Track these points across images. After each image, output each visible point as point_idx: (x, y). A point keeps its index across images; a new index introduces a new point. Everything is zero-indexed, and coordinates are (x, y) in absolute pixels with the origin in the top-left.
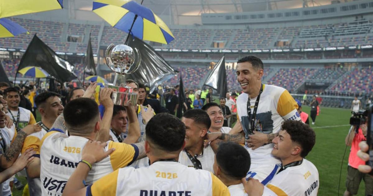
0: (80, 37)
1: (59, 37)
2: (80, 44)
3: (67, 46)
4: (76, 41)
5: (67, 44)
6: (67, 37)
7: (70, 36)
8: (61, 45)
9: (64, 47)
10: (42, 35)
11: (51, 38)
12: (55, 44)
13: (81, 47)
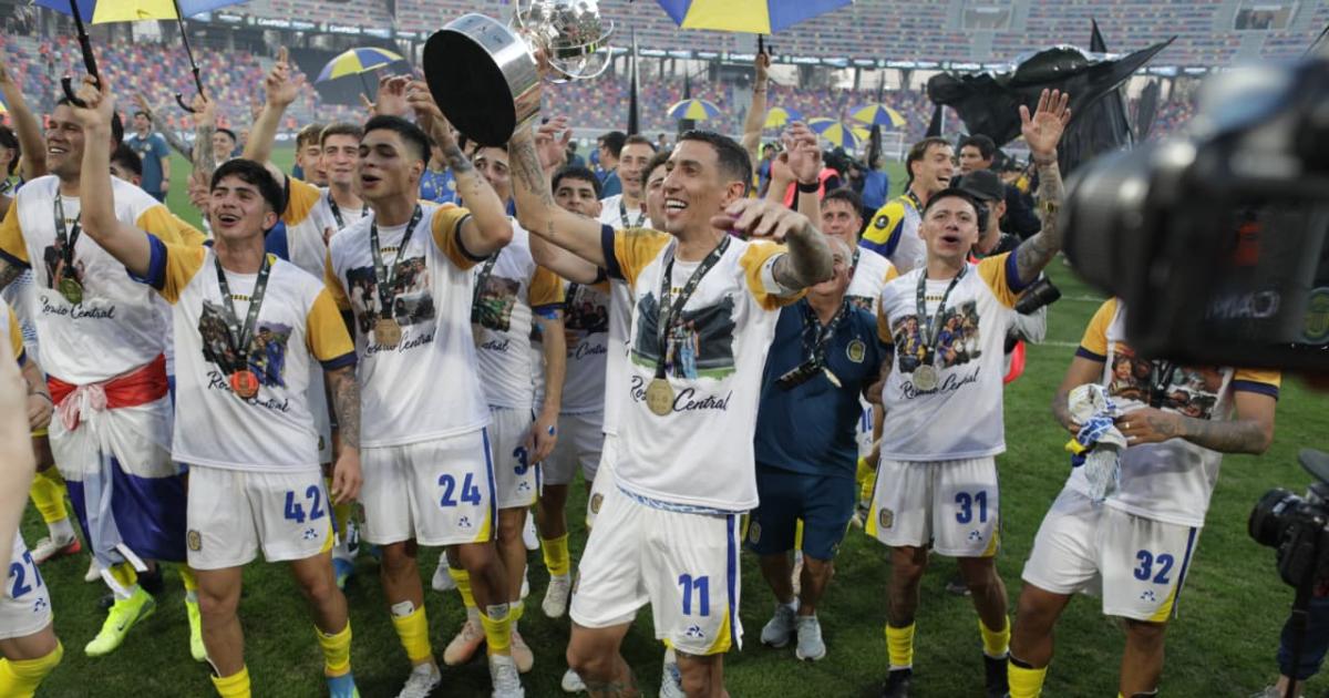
0: (1283, 9)
1: (1209, 15)
2: (1277, 33)
3: (1231, 44)
4: (1263, 26)
5: (1230, 37)
6: (1237, 12)
7: (1246, 7)
8: (1211, 44)
9: (1218, 49)
10: (1157, 14)
11: (1181, 21)
12: (1189, 41)
13: (1280, 43)
